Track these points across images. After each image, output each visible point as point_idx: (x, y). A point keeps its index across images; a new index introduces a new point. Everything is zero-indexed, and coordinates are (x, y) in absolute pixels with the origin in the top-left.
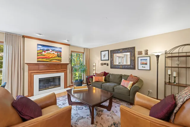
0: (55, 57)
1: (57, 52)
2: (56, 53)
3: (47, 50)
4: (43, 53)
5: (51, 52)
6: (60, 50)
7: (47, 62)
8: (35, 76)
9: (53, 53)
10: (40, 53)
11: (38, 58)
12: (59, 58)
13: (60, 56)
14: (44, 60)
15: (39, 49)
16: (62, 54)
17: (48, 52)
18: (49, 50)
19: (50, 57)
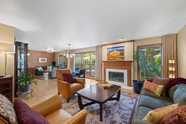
0: (118, 56)
1: (120, 50)
2: (119, 52)
3: (112, 51)
4: (110, 53)
5: (115, 52)
6: (122, 48)
7: (113, 60)
8: (106, 69)
9: (117, 53)
10: (109, 54)
11: (108, 58)
12: (122, 56)
13: (123, 54)
14: (111, 58)
15: (108, 51)
16: (125, 52)
17: (113, 52)
18: (114, 51)
19: (115, 56)
